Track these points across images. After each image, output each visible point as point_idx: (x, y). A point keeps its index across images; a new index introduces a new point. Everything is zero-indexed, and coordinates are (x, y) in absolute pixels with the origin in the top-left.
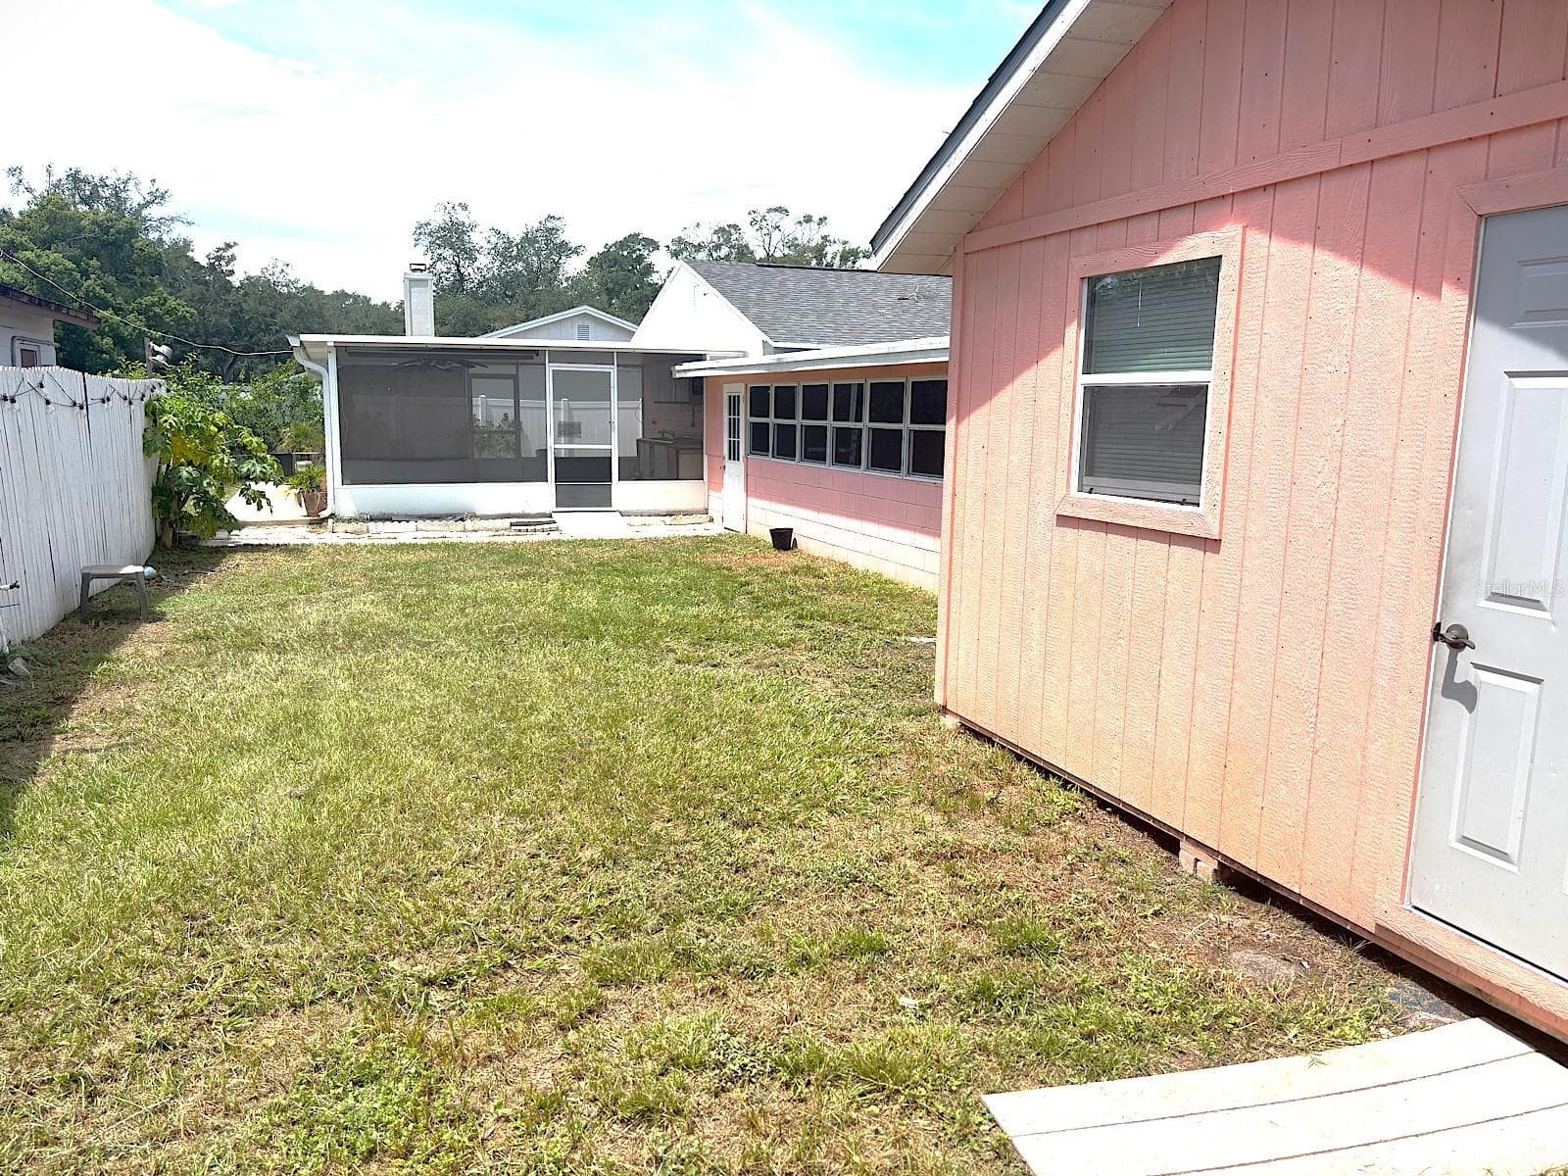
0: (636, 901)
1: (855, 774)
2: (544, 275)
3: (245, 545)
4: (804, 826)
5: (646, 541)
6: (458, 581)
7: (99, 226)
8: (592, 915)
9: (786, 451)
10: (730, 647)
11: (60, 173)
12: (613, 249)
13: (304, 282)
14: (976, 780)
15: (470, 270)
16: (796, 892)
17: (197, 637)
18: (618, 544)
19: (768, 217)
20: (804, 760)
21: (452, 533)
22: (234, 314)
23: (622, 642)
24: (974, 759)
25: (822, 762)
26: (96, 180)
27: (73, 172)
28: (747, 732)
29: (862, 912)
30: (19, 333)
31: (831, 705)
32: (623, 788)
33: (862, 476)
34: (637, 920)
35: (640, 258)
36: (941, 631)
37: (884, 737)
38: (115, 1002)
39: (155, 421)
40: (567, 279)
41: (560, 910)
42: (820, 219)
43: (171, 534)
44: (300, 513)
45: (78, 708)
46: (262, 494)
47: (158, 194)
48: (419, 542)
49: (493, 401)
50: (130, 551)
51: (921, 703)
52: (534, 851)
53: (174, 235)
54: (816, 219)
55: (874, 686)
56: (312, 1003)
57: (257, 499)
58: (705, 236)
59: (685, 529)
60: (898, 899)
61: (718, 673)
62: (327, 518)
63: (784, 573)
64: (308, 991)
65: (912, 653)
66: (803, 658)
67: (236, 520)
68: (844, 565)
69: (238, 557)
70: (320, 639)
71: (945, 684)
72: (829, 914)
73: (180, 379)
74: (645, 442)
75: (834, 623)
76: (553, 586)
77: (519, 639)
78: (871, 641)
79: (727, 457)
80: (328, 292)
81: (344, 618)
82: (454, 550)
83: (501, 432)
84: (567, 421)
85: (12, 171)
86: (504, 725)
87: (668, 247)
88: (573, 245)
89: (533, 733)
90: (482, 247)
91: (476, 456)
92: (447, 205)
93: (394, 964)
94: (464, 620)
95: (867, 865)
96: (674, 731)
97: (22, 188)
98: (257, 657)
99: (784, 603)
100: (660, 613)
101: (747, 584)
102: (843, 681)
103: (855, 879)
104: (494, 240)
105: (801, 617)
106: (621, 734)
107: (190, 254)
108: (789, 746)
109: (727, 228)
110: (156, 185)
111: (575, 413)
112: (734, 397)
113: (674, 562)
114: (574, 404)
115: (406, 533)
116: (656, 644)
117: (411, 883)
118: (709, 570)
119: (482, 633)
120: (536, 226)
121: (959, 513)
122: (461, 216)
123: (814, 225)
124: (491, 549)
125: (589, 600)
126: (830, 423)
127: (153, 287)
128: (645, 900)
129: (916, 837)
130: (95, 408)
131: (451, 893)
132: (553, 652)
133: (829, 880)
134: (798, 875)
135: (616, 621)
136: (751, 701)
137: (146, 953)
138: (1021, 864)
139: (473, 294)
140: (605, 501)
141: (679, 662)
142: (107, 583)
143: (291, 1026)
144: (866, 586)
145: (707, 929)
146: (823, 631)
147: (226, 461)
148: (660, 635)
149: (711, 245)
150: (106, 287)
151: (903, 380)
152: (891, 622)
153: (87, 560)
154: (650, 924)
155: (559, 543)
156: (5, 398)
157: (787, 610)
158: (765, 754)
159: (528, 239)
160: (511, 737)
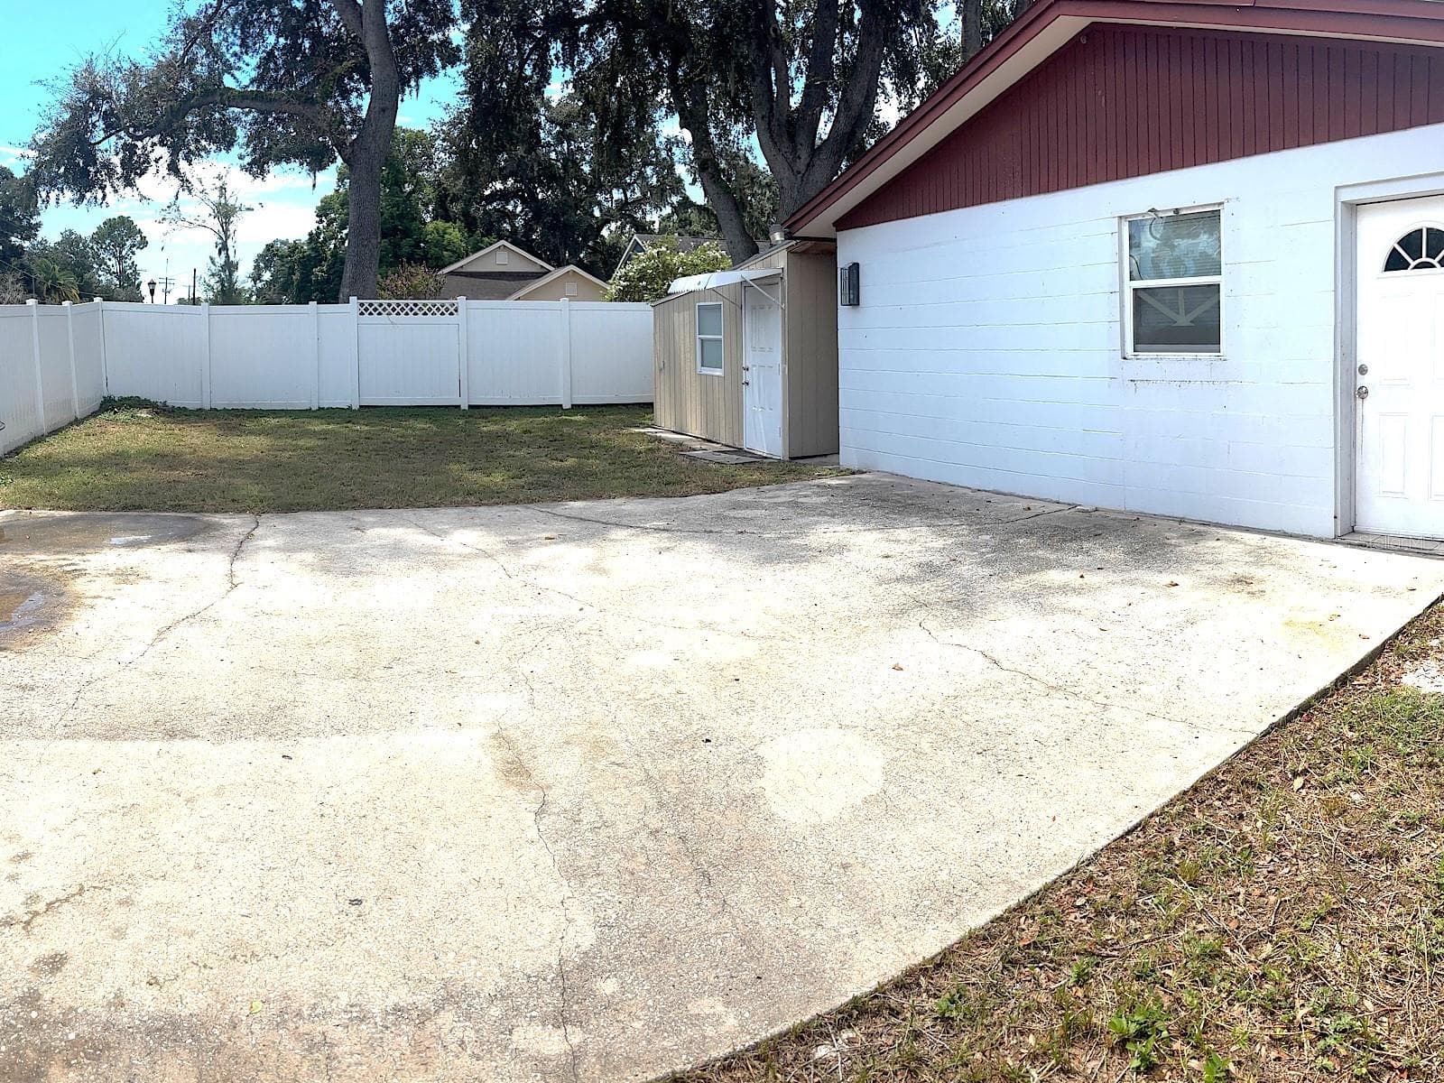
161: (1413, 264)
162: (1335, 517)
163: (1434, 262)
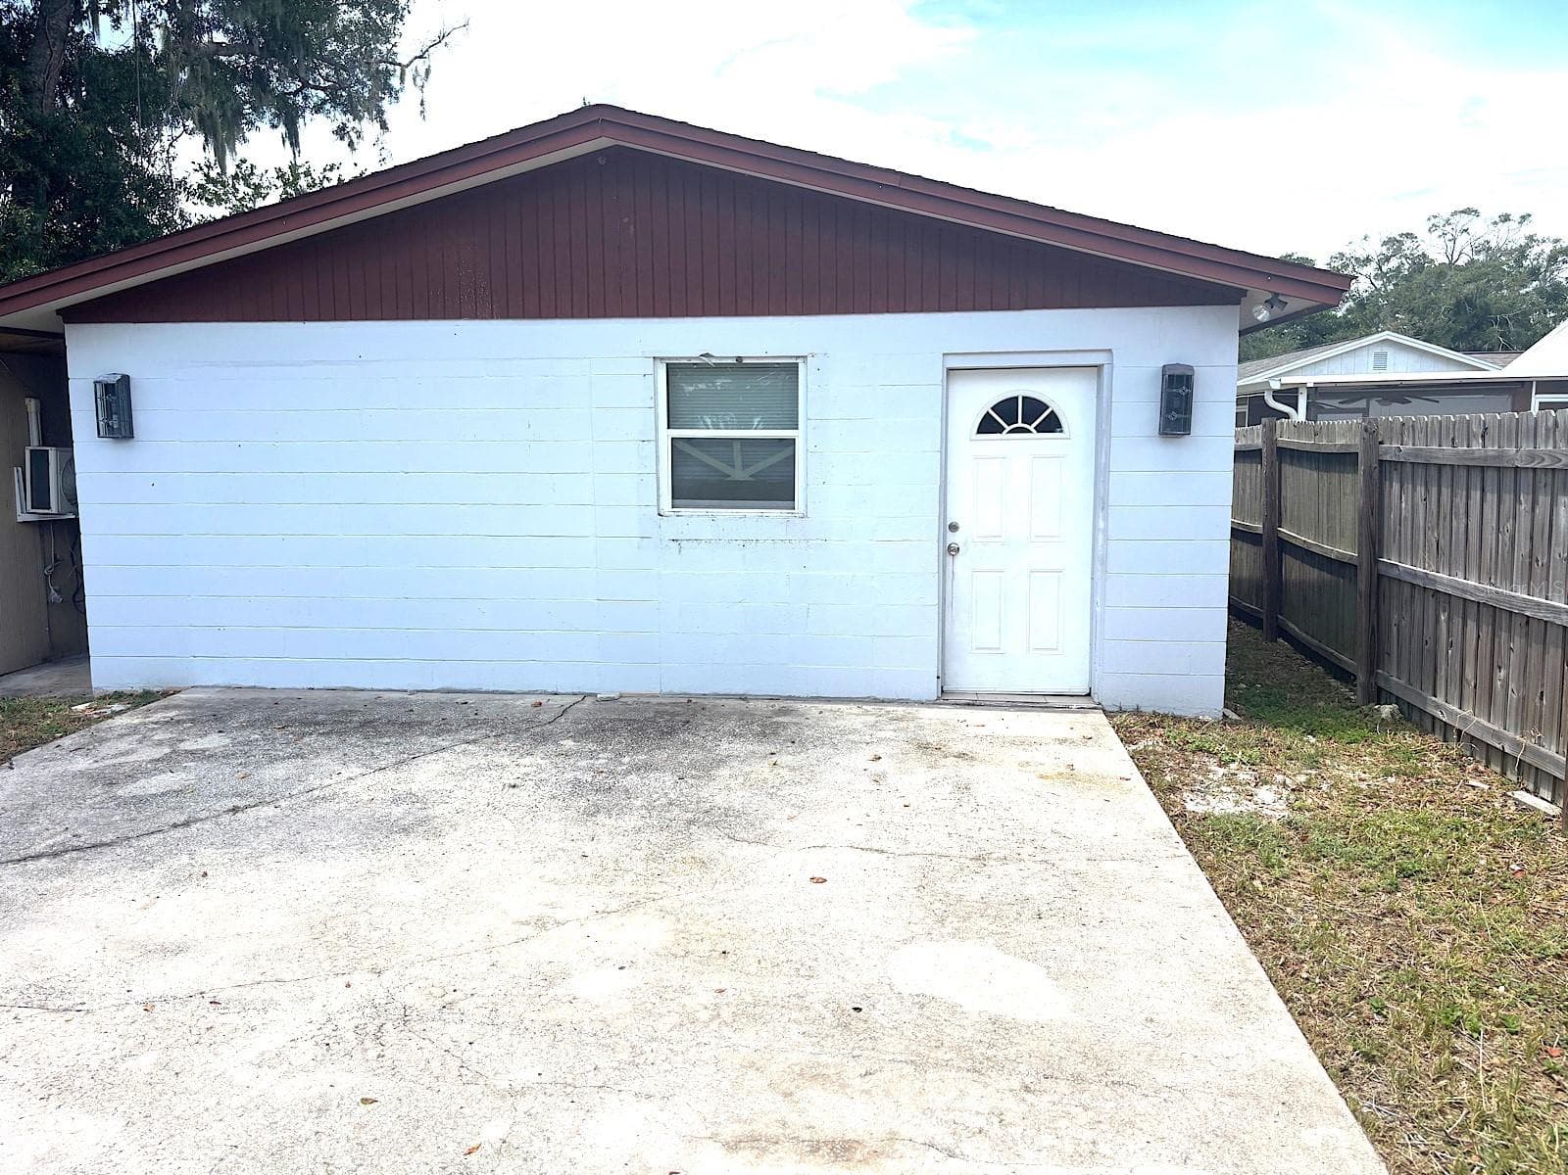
19: (1452, 220)
42: (1522, 217)
54: (1516, 217)
58: (1373, 248)
109: (1399, 238)
123: (1513, 225)
149: (1379, 257)
161: (1008, 428)
162: (938, 677)
163: (1031, 428)
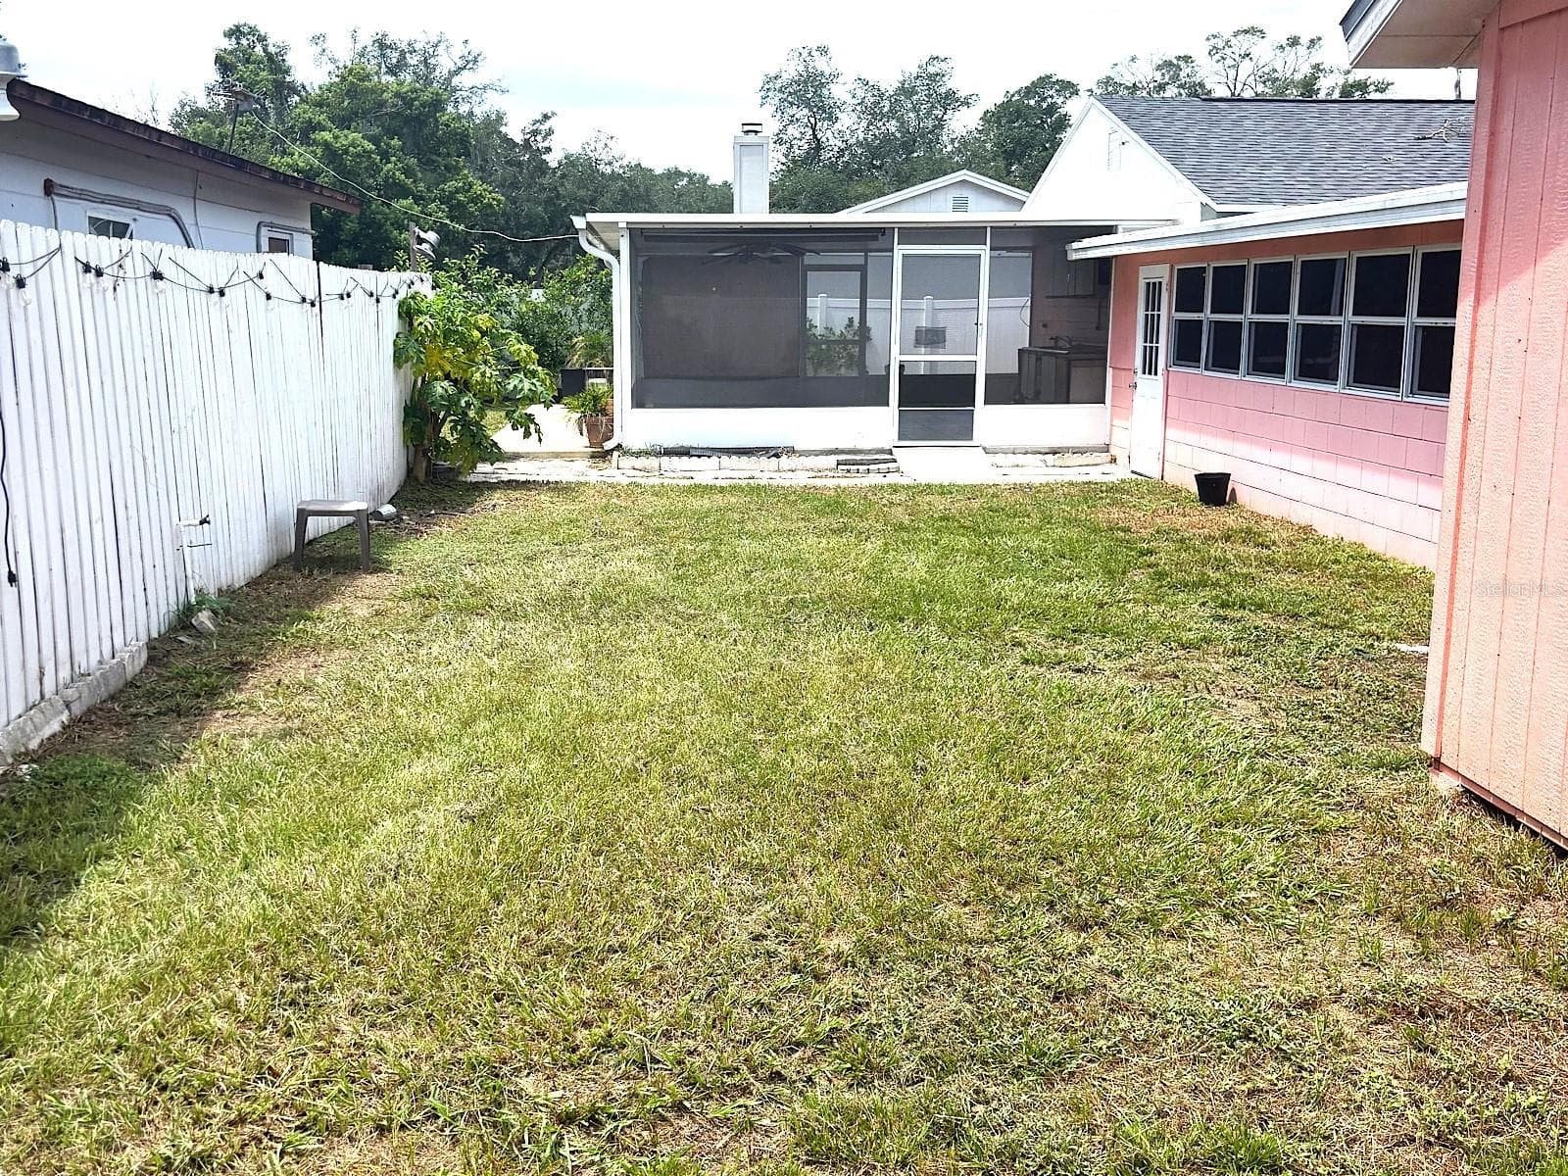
0: (892, 1028)
1: (1272, 859)
2: (922, 136)
3: (509, 481)
4: (1176, 935)
5: (1015, 488)
6: (753, 535)
7: (403, 99)
8: (821, 1042)
9: (1224, 359)
10: (1108, 644)
11: (366, 39)
12: (1016, 97)
13: (631, 158)
14: (1481, 886)
15: (829, 134)
16: (1142, 1046)
17: (417, 594)
18: (974, 491)
19: (1234, 41)
20: (1194, 827)
21: (763, 470)
22: (549, 202)
23: (950, 629)
24: (1480, 849)
25: (1222, 834)
26: (404, 46)
27: (379, 36)
28: (1110, 775)
29: (1251, 1093)
30: (267, 219)
31: (1251, 743)
32: (907, 845)
33: (1338, 398)
34: (886, 1060)
35: (1052, 109)
36: (1437, 636)
37: (1332, 801)
38: (163, 1088)
39: (411, 324)
40: (953, 141)
41: (775, 1028)
42: (1312, 41)
43: (424, 465)
44: (581, 443)
45: (254, 679)
46: (530, 418)
47: (470, 58)
48: (718, 483)
49: (835, 302)
50: (369, 484)
51: (1401, 750)
52: (758, 929)
53: (485, 107)
54: (1305, 40)
55: (1327, 718)
56: (402, 1127)
57: (527, 425)
58: (1144, 73)
59: (1075, 472)
60: (1317, 1076)
61: (1086, 682)
62: (613, 450)
63: (1210, 538)
64: (402, 1110)
65: (1399, 668)
66: (1217, 667)
67: (499, 448)
68: (1307, 530)
69: (498, 497)
70: (561, 605)
71: (1440, 723)
72: (1195, 1090)
73: (464, 276)
74: (1030, 352)
75: (1276, 616)
76: (873, 546)
77: (810, 617)
78: (1332, 647)
79: (1140, 370)
80: (658, 172)
81: (599, 577)
82: (758, 495)
83: (843, 341)
84: (929, 326)
85: (317, 39)
86: (761, 737)
87: (1091, 91)
88: (962, 94)
89: (798, 751)
90: (845, 103)
91: (810, 373)
92: (801, 50)
93: (527, 1084)
94: (746, 587)
95: (1270, 1012)
96: (998, 765)
97: (325, 58)
98: (479, 623)
99: (1203, 583)
100: (1011, 589)
101: (1151, 552)
102: (1278, 707)
103: (1247, 1035)
104: (860, 93)
105: (1224, 605)
106: (919, 763)
107: (503, 129)
108: (1173, 805)
109: (1175, 62)
110: (470, 46)
111: (942, 315)
112: (1154, 284)
113: (1047, 519)
114: (940, 303)
115: (706, 471)
116: (998, 634)
117: (581, 959)
118: (1096, 530)
119: (765, 604)
120: (915, 71)
121: (1474, 447)
122: (821, 64)
123: (1301, 50)
124: (806, 494)
125: (916, 566)
126: (1294, 318)
127: (457, 169)
128: (904, 1027)
129: (1364, 972)
130: (331, 307)
131: (631, 982)
132: (852, 638)
133: (1203, 1031)
134: (1154, 1016)
135: (950, 599)
136: (1125, 727)
137: (219, 1022)
138: (1546, 1041)
139: (833, 166)
140: (966, 433)
141: (1026, 662)
142: (336, 522)
143: (368, 1159)
144: (1337, 562)
145: (991, 1090)
146: (1256, 628)
147: (488, 375)
148: (1006, 622)
149: (1151, 86)
150: (408, 172)
151: (1409, 251)
152: (1369, 618)
153: (311, 493)
154: (908, 1067)
155: (895, 489)
156: (211, 290)
157: (1205, 594)
158: (1132, 814)
159: (906, 91)
160: (767, 754)
